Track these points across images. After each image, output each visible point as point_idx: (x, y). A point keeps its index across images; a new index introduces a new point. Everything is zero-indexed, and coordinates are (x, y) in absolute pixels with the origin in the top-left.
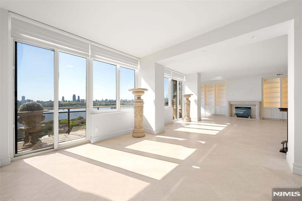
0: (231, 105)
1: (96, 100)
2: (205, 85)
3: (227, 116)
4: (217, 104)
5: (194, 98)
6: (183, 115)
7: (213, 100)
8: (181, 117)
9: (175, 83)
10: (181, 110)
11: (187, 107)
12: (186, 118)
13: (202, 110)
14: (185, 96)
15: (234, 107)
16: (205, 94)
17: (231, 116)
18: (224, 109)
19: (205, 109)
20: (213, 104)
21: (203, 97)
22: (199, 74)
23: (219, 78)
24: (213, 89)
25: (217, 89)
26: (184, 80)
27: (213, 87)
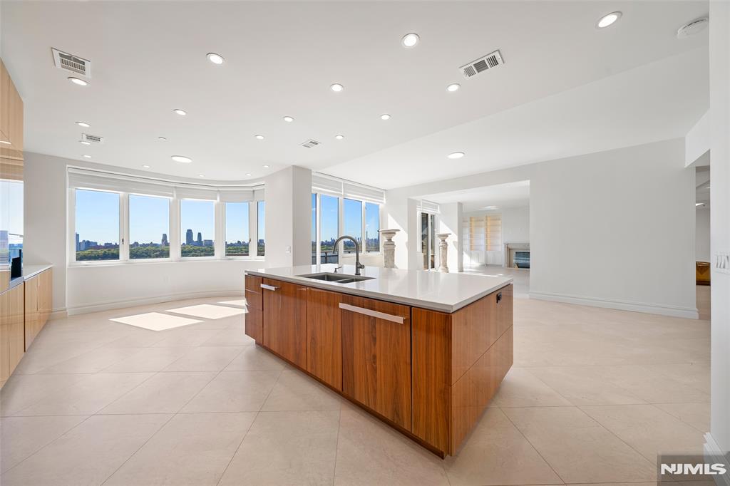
0: (509, 250)
1: (239, 242)
2: (471, 218)
3: (503, 266)
4: (489, 248)
5: (452, 239)
6: (437, 264)
7: (482, 242)
8: (433, 267)
9: (425, 217)
10: (433, 256)
11: (443, 252)
12: (441, 267)
13: (466, 257)
14: (440, 236)
15: (514, 254)
16: (471, 232)
17: (510, 265)
18: (500, 255)
19: (470, 255)
20: (483, 248)
21: (467, 236)
22: (460, 204)
23: (493, 208)
24: (483, 223)
25: (488, 224)
26: (437, 212)
27: (483, 220)
